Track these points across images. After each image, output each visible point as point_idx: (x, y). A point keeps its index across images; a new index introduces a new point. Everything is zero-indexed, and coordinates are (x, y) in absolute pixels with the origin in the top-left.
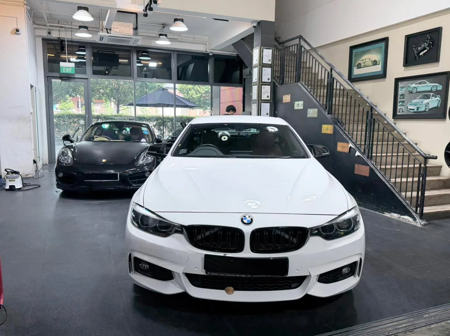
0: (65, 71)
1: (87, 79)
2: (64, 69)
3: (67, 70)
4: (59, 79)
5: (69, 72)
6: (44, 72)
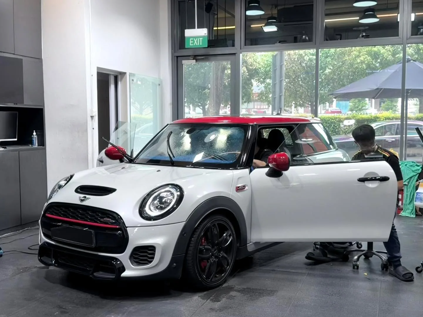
0: (192, 43)
4: (192, 59)
5: (198, 44)
6: (172, 50)
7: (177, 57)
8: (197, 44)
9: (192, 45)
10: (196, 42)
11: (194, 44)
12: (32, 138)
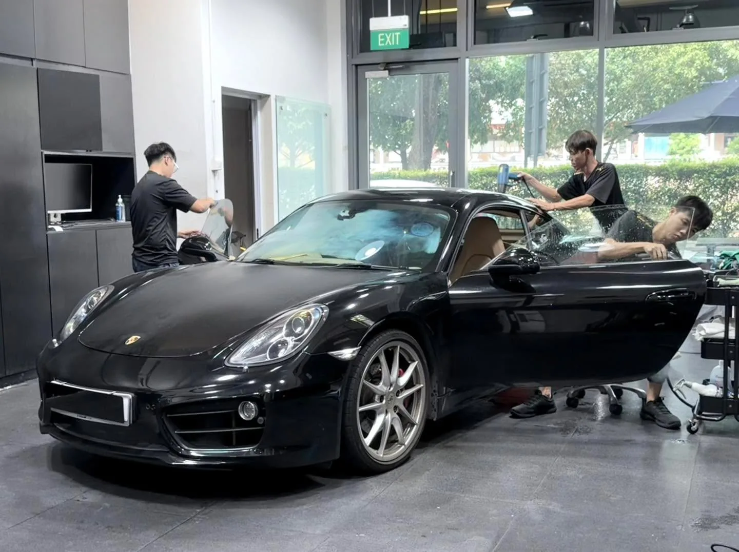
0: (382, 42)
1: (457, 59)
2: (382, 37)
3: (388, 38)
4: (382, 68)
5: (393, 43)
6: (347, 54)
7: (357, 66)
8: (390, 44)
9: (383, 45)
10: (388, 40)
11: (386, 44)
12: (115, 207)
